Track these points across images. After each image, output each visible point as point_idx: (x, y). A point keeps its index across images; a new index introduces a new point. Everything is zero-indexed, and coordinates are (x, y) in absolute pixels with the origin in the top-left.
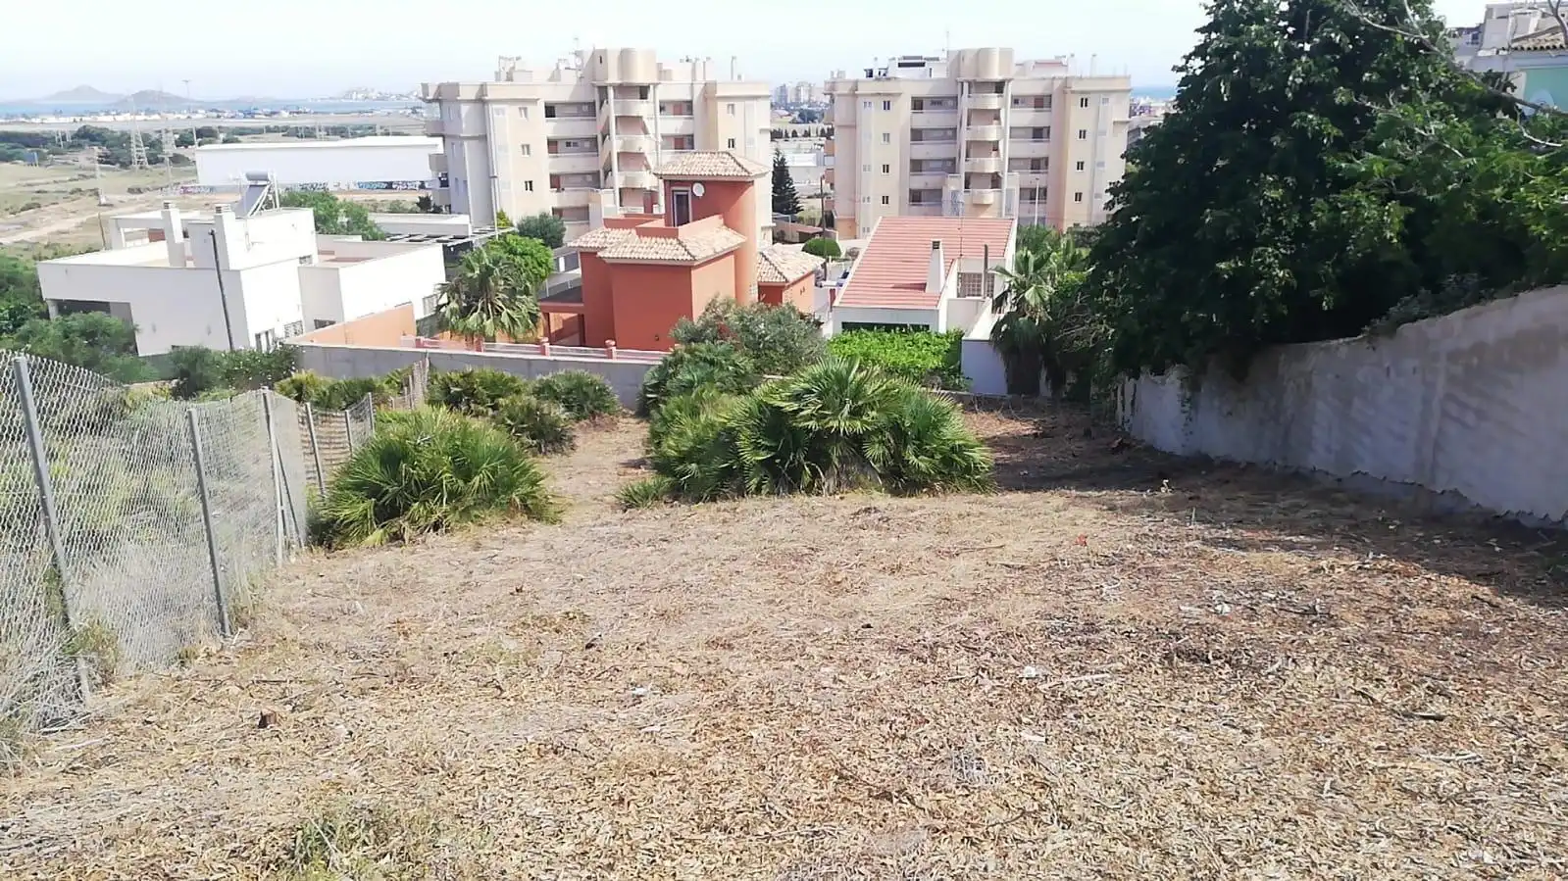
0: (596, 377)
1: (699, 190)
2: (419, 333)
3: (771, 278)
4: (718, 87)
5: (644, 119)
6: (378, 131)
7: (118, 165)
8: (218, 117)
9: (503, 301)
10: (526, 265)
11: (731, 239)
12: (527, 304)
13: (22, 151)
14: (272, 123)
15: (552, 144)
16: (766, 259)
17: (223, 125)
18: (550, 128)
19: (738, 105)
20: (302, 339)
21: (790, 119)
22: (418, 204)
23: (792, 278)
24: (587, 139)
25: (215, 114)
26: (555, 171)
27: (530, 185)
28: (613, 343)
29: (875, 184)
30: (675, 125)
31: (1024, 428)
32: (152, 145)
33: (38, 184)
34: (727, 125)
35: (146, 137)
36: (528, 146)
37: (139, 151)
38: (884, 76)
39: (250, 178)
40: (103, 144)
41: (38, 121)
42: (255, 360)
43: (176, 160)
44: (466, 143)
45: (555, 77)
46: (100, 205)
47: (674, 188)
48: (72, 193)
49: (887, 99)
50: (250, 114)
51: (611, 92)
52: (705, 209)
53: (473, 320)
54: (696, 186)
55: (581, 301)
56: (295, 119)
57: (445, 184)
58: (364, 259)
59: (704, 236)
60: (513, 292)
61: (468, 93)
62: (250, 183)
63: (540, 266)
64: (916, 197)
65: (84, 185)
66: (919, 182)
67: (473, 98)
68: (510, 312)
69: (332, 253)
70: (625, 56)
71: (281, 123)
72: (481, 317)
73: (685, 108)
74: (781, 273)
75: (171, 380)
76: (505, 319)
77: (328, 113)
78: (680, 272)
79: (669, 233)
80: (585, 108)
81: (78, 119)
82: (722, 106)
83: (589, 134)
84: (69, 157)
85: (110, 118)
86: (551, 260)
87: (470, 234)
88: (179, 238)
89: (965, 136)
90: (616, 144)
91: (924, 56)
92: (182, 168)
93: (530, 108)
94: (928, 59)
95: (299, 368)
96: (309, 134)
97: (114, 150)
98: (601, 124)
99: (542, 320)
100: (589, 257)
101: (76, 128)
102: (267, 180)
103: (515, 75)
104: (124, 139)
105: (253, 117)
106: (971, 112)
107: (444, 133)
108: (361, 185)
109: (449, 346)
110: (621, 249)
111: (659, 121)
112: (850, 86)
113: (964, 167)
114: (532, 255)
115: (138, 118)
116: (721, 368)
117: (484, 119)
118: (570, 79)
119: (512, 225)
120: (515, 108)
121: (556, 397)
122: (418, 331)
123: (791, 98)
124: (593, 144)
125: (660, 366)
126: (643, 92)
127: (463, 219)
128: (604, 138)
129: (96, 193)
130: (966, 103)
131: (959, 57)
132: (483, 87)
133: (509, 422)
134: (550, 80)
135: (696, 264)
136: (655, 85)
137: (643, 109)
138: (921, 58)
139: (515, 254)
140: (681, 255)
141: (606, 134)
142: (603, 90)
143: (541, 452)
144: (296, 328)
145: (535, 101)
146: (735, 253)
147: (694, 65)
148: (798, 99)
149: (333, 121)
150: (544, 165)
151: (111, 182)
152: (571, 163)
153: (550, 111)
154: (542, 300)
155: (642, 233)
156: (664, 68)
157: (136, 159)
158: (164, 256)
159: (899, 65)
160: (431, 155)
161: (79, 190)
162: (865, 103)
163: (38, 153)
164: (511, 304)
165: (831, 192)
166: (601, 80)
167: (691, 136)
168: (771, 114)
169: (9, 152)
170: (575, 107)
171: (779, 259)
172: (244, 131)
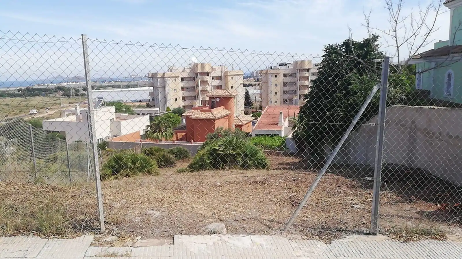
0: (185, 149)
1: (218, 100)
2: (141, 139)
3: (238, 122)
4: (228, 72)
5: (208, 81)
6: (138, 86)
7: (67, 96)
8: (95, 83)
9: (164, 130)
11: (227, 113)
12: (170, 130)
13: (42, 93)
14: (109, 84)
15: (183, 89)
16: (238, 118)
17: (96, 85)
18: (181, 84)
19: (234, 77)
20: (109, 140)
21: (254, 80)
22: (146, 105)
23: (244, 122)
25: (94, 82)
26: (183, 96)
27: (176, 100)
28: (193, 140)
29: (273, 98)
30: (216, 83)
31: (297, 160)
32: (76, 91)
33: (45, 102)
34: (231, 82)
35: (75, 89)
36: (176, 89)
37: (73, 93)
38: (275, 68)
39: (98, 98)
40: (63, 91)
41: (47, 85)
43: (83, 95)
44: (159, 89)
45: (184, 70)
46: (61, 107)
47: (211, 99)
48: (54, 104)
49: (276, 75)
50: (103, 82)
51: (199, 74)
52: (219, 104)
53: (155, 134)
54: (217, 98)
55: (185, 130)
56: (116, 83)
57: (153, 100)
58: (127, 119)
59: (219, 112)
60: (166, 127)
61: (160, 75)
63: (177, 121)
64: (285, 101)
65: (58, 102)
66: (286, 97)
67: (161, 77)
68: (166, 133)
69: (120, 118)
70: (203, 65)
71: (112, 85)
72: (158, 134)
73: (219, 78)
74: (242, 122)
76: (164, 134)
78: (211, 122)
79: (209, 111)
80: (192, 79)
81: (57, 84)
82: (229, 78)
83: (194, 86)
84: (54, 95)
85: (66, 84)
86: (180, 119)
87: (159, 113)
88: (79, 114)
89: (298, 84)
90: (200, 88)
92: (84, 97)
93: (177, 79)
94: (288, 63)
95: (108, 147)
96: (119, 87)
97: (66, 92)
98: (196, 83)
99: (175, 135)
100: (187, 118)
101: (57, 86)
102: (103, 99)
103: (172, 70)
104: (69, 89)
105: (105, 83)
106: (300, 77)
107: (153, 86)
108: (133, 101)
109: (149, 141)
110: (196, 115)
111: (212, 82)
112: (265, 71)
113: (298, 93)
114: (175, 118)
115: (73, 83)
117: (164, 82)
118: (188, 71)
119: (171, 110)
120: (173, 79)
121: (173, 153)
123: (255, 75)
124: (194, 88)
125: (202, 145)
126: (208, 74)
127: (158, 109)
128: (197, 87)
129: (60, 104)
130: (298, 75)
131: (296, 63)
132: (164, 74)
133: (158, 159)
134: (182, 71)
135: (216, 119)
136: (211, 72)
137: (208, 79)
138: (286, 63)
139: (171, 118)
140: (212, 117)
142: (197, 74)
143: (166, 167)
144: (108, 137)
145: (178, 77)
146: (228, 116)
147: (222, 67)
148: (257, 75)
149: (126, 83)
150: (180, 94)
151: (64, 101)
152: (187, 94)
153: (182, 80)
154: (175, 130)
155: (202, 111)
156: (214, 68)
157: (72, 95)
158: (75, 119)
159: (280, 65)
160: (149, 92)
161: (56, 103)
162: (270, 76)
163: (46, 94)
164: (166, 130)
165: (261, 100)
166: (196, 71)
167: (221, 86)
168: (245, 80)
169: (38, 93)
170: (189, 79)
171: (241, 118)
172: (101, 87)
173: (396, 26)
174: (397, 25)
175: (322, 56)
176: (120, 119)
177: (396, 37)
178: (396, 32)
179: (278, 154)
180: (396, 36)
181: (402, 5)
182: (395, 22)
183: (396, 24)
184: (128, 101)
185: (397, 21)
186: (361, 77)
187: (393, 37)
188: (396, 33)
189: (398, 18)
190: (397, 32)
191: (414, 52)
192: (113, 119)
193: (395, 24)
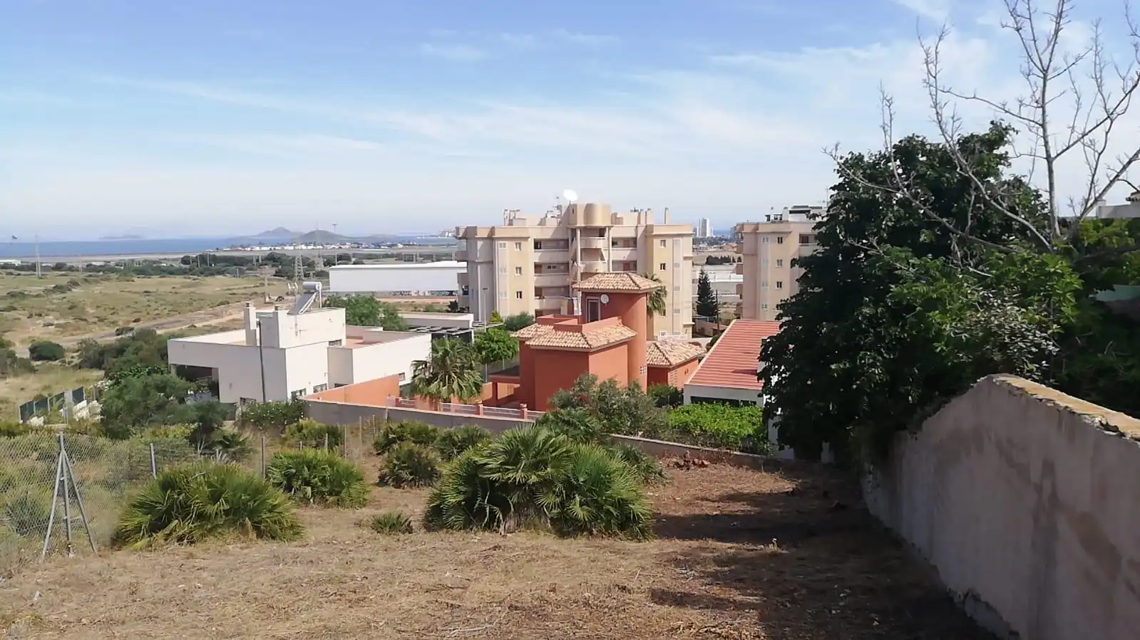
1: (604, 299)
2: (399, 396)
3: (659, 361)
4: (655, 228)
5: (602, 250)
7: (285, 277)
8: (358, 247)
9: (456, 374)
10: (499, 349)
11: (628, 333)
12: (474, 376)
13: (231, 267)
14: (390, 251)
15: (538, 267)
16: (658, 349)
17: (358, 253)
18: (536, 257)
19: (669, 241)
22: (449, 306)
23: (674, 361)
24: (562, 264)
25: (356, 246)
26: (538, 285)
27: (520, 294)
28: (526, 406)
29: (771, 296)
30: (623, 254)
32: (309, 265)
33: (234, 289)
34: (660, 253)
35: (306, 260)
36: (520, 268)
37: (300, 269)
38: (779, 220)
40: (280, 264)
41: (249, 249)
42: (278, 410)
44: (479, 267)
45: (542, 223)
46: (265, 303)
47: (588, 297)
48: (251, 295)
49: (780, 236)
50: (378, 246)
51: (579, 232)
52: (608, 312)
53: (433, 387)
54: (604, 296)
55: (517, 375)
56: (406, 248)
57: (466, 293)
58: (375, 343)
59: (607, 331)
60: (462, 368)
61: (482, 233)
62: (305, 291)
63: (509, 349)
67: (486, 236)
68: (461, 382)
69: (361, 338)
70: (589, 209)
71: (395, 252)
72: (439, 385)
73: (630, 242)
74: (667, 359)
75: (193, 423)
76: (455, 386)
77: (427, 246)
78: (580, 357)
79: (577, 329)
80: (562, 243)
82: (657, 242)
83: (565, 260)
84: (257, 272)
85: (292, 248)
87: (471, 326)
88: (253, 326)
90: (580, 266)
91: (810, 206)
93: (523, 243)
94: (813, 208)
95: (306, 415)
96: (409, 259)
97: (285, 268)
98: (571, 255)
100: (523, 344)
101: (268, 253)
102: (315, 289)
103: (514, 222)
105: (380, 248)
107: (467, 259)
108: (432, 293)
110: (541, 339)
111: (611, 252)
112: (753, 227)
114: (504, 342)
115: (310, 247)
116: (576, 427)
117: (491, 251)
118: (553, 223)
119: (502, 321)
120: (513, 243)
122: (401, 392)
124: (566, 267)
126: (601, 232)
127: (469, 317)
128: (573, 263)
129: (264, 295)
132: (492, 230)
134: (540, 224)
135: (593, 351)
136: (610, 228)
137: (600, 243)
138: (807, 207)
139: (493, 342)
140: (582, 345)
141: (575, 260)
142: (574, 231)
144: (323, 388)
145: (526, 239)
146: (629, 343)
147: (639, 214)
149: (426, 251)
150: (531, 281)
151: (277, 288)
152: (548, 280)
153: (537, 245)
155: (557, 328)
156: (618, 216)
157: (297, 274)
158: (244, 338)
159: (791, 212)
160: (458, 274)
161: (256, 293)
162: (764, 239)
163: (240, 269)
164: (460, 376)
165: (741, 301)
166: (573, 225)
167: (635, 263)
168: (715, 246)
169: (223, 269)
170: (554, 244)
171: (668, 348)
172: (370, 257)
173: (1045, 86)
174: (1048, 83)
175: (831, 188)
176: (361, 341)
177: (1043, 126)
178: (1043, 107)
179: (738, 463)
180: (1044, 120)
181: (1067, 16)
182: (1042, 76)
183: (1045, 79)
184: (421, 294)
185: (1046, 71)
186: (919, 258)
187: (1032, 124)
188: (1044, 112)
189: (1050, 61)
190: (1048, 107)
191: (1111, 179)
192: (340, 340)
193: (1042, 80)
